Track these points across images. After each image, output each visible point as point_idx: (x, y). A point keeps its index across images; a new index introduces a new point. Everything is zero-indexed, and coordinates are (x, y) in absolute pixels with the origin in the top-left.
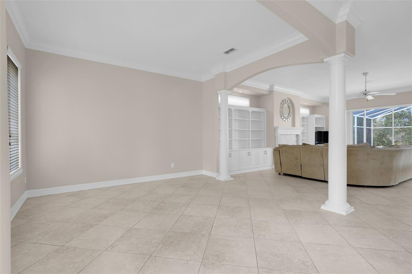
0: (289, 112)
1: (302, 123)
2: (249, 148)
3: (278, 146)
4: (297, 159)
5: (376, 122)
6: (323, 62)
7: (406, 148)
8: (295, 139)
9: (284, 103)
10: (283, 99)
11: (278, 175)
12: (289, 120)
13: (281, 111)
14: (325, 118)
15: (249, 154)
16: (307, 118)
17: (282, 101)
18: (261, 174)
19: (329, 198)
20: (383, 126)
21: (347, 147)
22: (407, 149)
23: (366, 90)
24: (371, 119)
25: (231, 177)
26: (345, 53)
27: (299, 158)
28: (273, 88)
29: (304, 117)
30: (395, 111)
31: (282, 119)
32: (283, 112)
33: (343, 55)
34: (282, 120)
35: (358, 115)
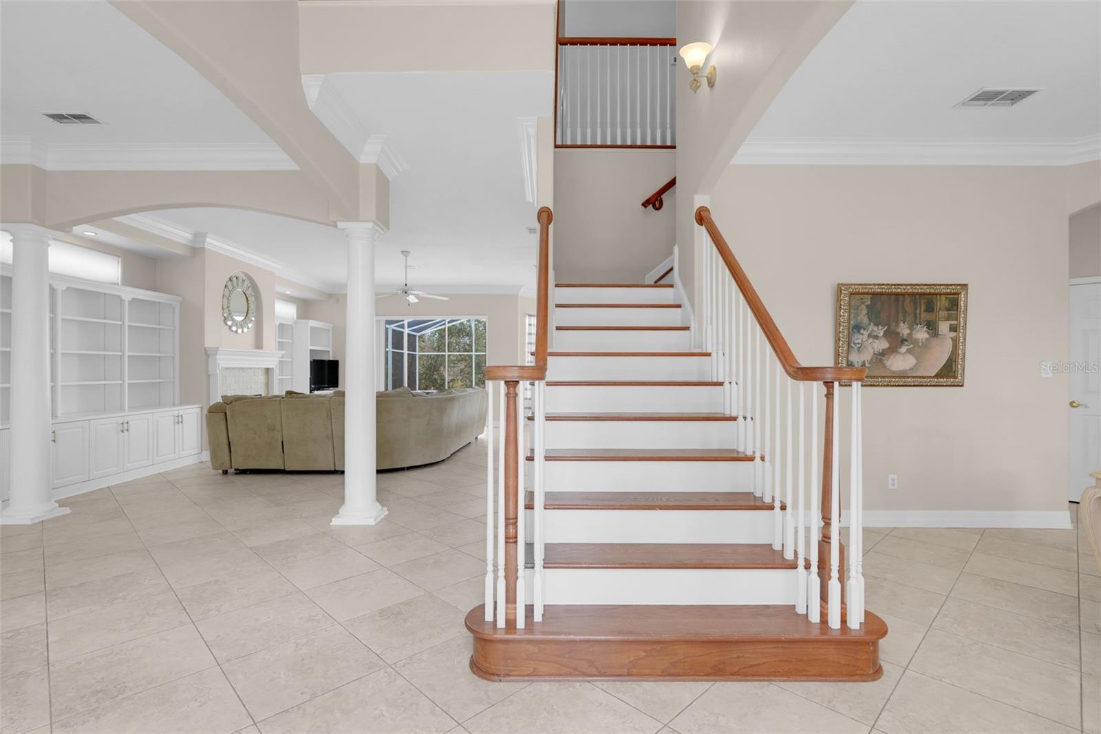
0: (248, 310)
1: (279, 338)
2: (122, 409)
3: (220, 400)
4: (271, 428)
5: (423, 341)
6: (336, 226)
7: (460, 394)
8: (261, 378)
9: (232, 284)
10: (232, 274)
11: (221, 477)
12: (245, 330)
13: (225, 307)
14: (330, 328)
15: (124, 428)
16: (292, 326)
17: (228, 279)
18: (166, 483)
19: (346, 501)
20: (435, 351)
21: (377, 397)
22: (460, 396)
23: (406, 285)
24: (415, 336)
25: (60, 506)
26: (374, 222)
27: (279, 427)
28: (204, 241)
29: (283, 324)
30: (449, 323)
31: (227, 327)
32: (232, 308)
33: (370, 225)
34: (229, 331)
35: (396, 326)
